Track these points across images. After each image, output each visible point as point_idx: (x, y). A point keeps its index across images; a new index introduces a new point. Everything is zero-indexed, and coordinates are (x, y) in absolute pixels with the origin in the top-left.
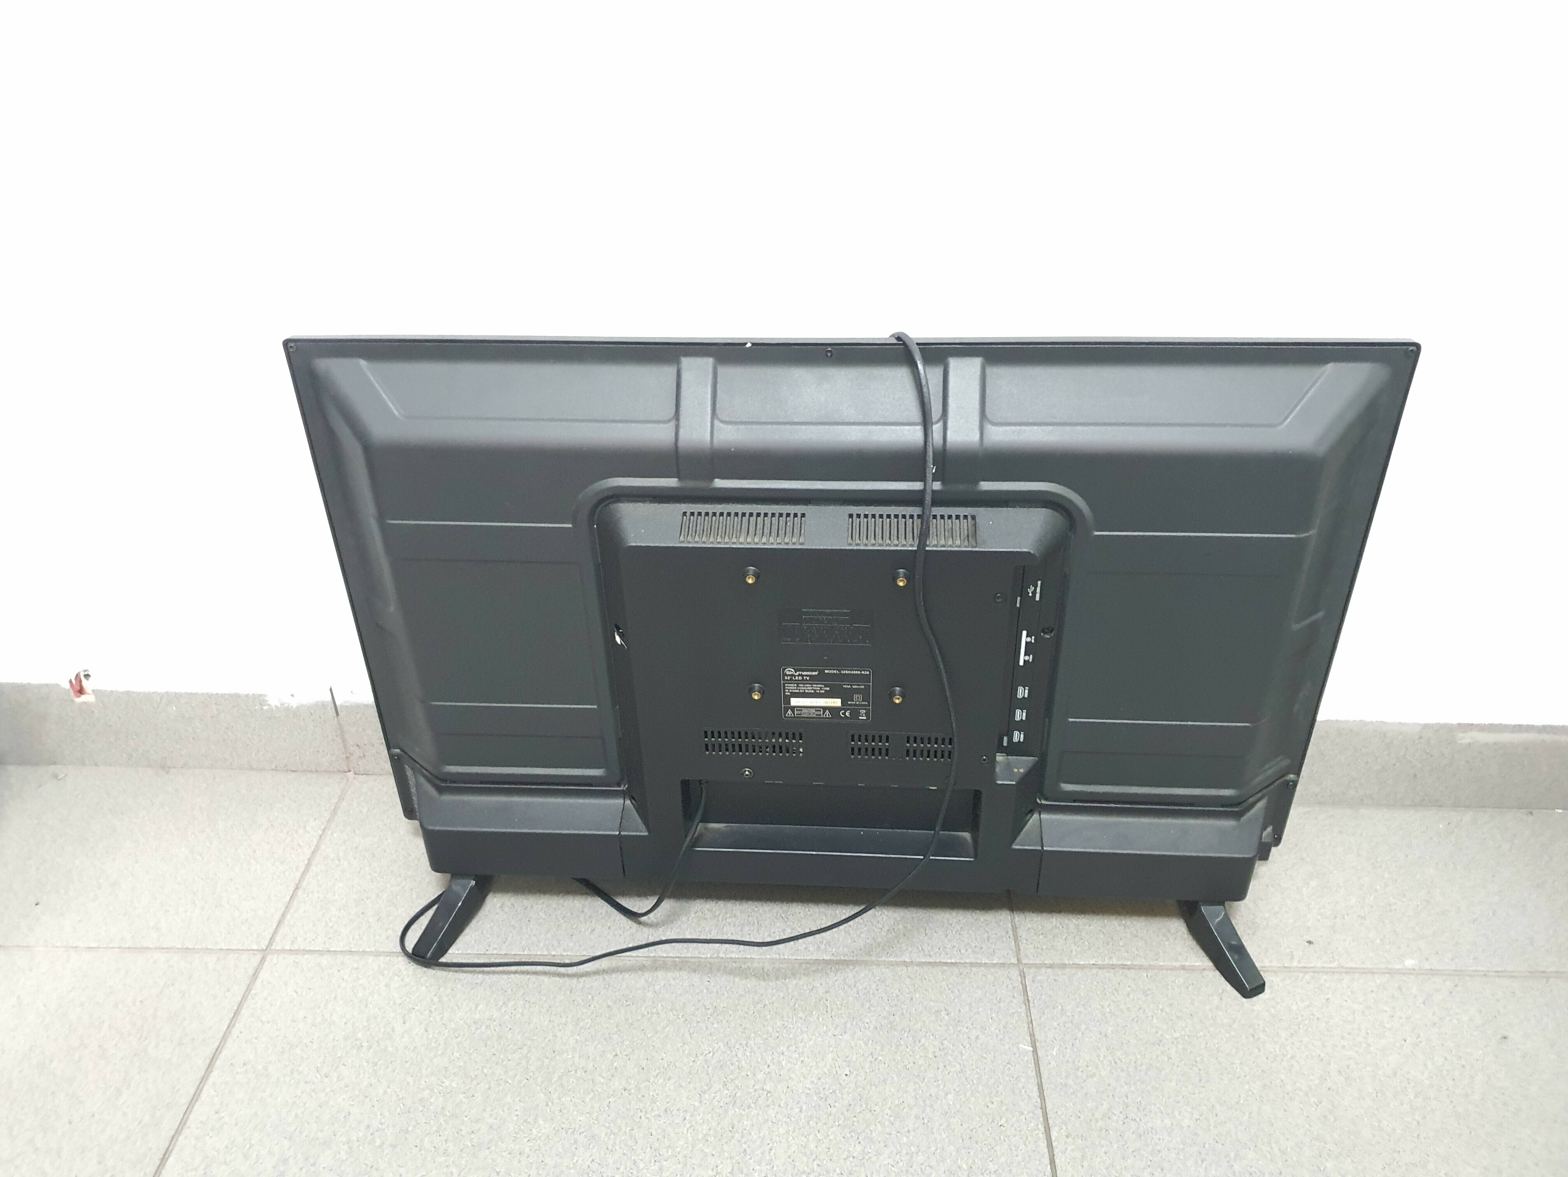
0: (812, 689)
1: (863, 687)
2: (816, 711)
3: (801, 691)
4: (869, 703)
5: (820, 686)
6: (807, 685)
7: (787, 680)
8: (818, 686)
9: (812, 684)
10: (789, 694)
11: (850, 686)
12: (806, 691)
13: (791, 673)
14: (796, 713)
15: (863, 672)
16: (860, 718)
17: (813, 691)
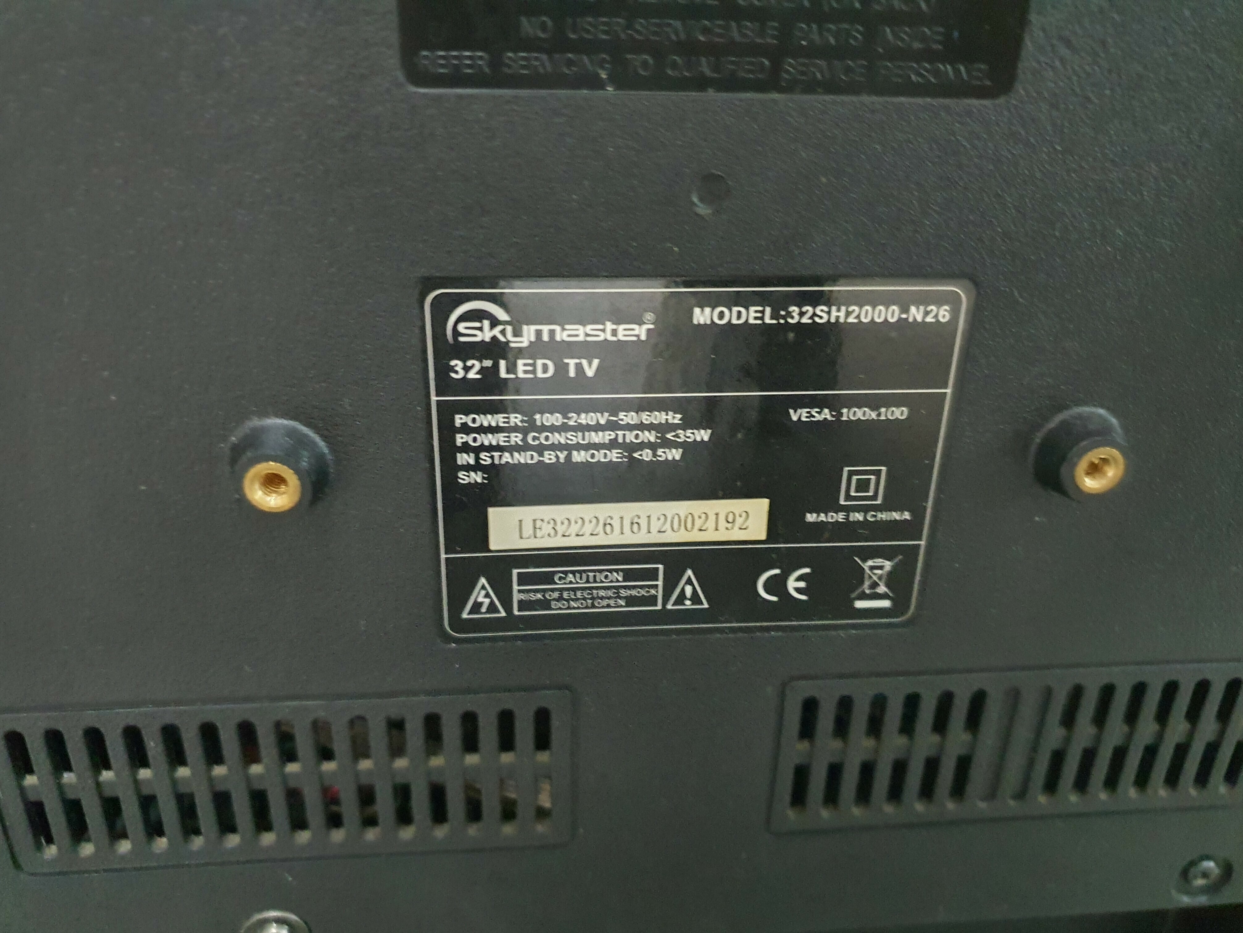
0: (613, 444)
1: (900, 413)
2: (628, 575)
3: (549, 457)
4: (918, 515)
5: (660, 417)
6: (584, 419)
7: (466, 385)
8: (646, 418)
9: (614, 407)
10: (477, 477)
11: (827, 414)
12: (579, 457)
13: (486, 334)
14: (516, 597)
15: (916, 314)
16: (860, 604)
17: (614, 455)
